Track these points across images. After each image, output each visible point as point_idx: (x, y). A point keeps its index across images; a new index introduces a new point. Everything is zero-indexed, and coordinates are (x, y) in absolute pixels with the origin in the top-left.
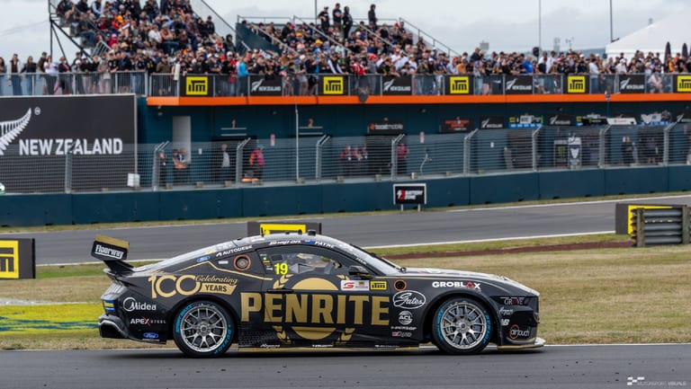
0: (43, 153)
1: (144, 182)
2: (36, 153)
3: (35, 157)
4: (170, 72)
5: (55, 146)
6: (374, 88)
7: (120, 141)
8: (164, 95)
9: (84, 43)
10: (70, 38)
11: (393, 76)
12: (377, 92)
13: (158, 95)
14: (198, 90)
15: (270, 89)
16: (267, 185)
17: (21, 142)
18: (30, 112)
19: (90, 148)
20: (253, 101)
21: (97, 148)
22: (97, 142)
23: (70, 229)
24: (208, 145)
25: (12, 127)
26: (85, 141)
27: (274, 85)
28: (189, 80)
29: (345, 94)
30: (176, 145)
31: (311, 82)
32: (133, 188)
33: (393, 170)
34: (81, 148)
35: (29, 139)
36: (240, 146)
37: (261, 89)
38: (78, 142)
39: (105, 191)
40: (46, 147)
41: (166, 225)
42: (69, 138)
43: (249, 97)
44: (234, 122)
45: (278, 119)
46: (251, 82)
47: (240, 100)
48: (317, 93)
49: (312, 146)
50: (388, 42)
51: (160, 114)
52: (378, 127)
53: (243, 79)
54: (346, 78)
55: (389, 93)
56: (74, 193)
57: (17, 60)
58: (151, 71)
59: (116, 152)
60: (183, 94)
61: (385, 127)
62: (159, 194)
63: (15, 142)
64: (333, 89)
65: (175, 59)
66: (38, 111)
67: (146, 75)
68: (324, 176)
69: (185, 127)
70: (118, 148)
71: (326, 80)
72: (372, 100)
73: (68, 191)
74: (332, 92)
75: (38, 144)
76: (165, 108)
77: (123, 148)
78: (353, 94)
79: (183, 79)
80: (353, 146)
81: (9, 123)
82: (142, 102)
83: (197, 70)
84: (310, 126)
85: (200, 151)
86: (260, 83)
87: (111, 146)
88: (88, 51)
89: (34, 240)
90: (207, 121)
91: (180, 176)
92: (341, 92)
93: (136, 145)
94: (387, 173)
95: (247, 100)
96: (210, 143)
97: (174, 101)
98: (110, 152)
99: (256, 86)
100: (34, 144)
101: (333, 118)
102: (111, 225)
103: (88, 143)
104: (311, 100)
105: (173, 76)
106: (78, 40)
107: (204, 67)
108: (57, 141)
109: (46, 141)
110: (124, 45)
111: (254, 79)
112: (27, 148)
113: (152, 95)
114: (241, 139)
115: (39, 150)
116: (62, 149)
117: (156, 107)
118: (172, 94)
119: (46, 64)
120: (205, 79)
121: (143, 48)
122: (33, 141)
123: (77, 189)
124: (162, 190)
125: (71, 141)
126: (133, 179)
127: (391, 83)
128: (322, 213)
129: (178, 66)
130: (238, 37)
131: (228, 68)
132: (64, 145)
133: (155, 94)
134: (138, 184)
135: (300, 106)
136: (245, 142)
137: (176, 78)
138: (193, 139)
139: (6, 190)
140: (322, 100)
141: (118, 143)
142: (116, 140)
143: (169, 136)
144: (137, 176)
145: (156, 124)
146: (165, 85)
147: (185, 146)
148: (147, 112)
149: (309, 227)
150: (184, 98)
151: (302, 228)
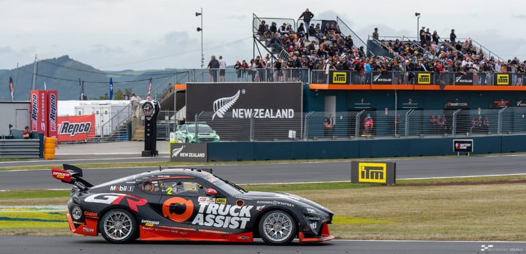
0: (246, 117)
2: (242, 117)
3: (241, 119)
4: (324, 69)
5: (254, 113)
6: (449, 80)
7: (292, 110)
8: (319, 83)
9: (274, 51)
10: (265, 47)
11: (462, 74)
12: (451, 83)
13: (316, 83)
14: (341, 81)
15: (385, 80)
16: (377, 139)
17: (234, 110)
18: (239, 92)
19: (274, 115)
20: (375, 87)
21: (278, 115)
22: (279, 111)
23: (252, 163)
25: (229, 101)
26: (272, 110)
27: (387, 78)
28: (335, 74)
29: (432, 84)
30: (326, 114)
31: (410, 77)
32: (292, 139)
33: (454, 131)
34: (269, 114)
35: (239, 108)
36: (358, 114)
37: (379, 80)
38: (267, 111)
39: (276, 141)
40: (248, 113)
41: (311, 162)
42: (262, 108)
43: (372, 85)
44: (362, 100)
45: (389, 99)
46: (373, 76)
47: (367, 87)
48: (414, 83)
49: (406, 116)
50: (461, 52)
51: (317, 94)
52: (452, 104)
53: (368, 75)
54: (432, 74)
55: (459, 84)
56: (256, 141)
58: (311, 68)
59: (290, 117)
60: (331, 82)
61: (456, 104)
62: (308, 143)
63: (230, 110)
64: (424, 81)
65: (327, 61)
66: (244, 91)
67: (309, 71)
68: (410, 134)
69: (332, 102)
70: (291, 115)
71: (420, 75)
72: (448, 87)
73: (252, 141)
74: (423, 83)
75: (243, 111)
76: (320, 91)
77: (294, 114)
78: (436, 84)
79: (331, 73)
80: (436, 115)
81: (225, 99)
82: (306, 88)
83: (339, 69)
84: (410, 103)
85: (341, 118)
86: (378, 76)
87: (287, 114)
88: (276, 55)
90: (346, 99)
92: (429, 83)
93: (302, 113)
94: (450, 132)
95: (371, 87)
96: (347, 112)
97: (325, 86)
98: (286, 117)
99: (376, 78)
100: (241, 111)
101: (424, 98)
102: (277, 161)
103: (273, 112)
104: (410, 87)
105: (325, 72)
106: (270, 49)
107: (345, 67)
108: (255, 110)
109: (248, 110)
110: (297, 52)
111: (375, 74)
112: (236, 114)
113: (313, 83)
115: (244, 115)
116: (258, 115)
117: (314, 90)
118: (325, 82)
120: (345, 74)
121: (309, 54)
122: (240, 110)
123: (259, 140)
124: (311, 140)
125: (263, 110)
126: (292, 134)
127: (460, 77)
129: (328, 66)
130: (368, 49)
131: (359, 68)
132: (260, 113)
133: (314, 82)
134: (295, 137)
136: (361, 112)
137: (327, 73)
138: (337, 110)
140: (417, 87)
141: (291, 112)
142: (290, 110)
143: (322, 108)
144: (295, 132)
145: (314, 100)
146: (321, 77)
148: (310, 93)
149: (388, 165)
150: (331, 85)
151: (384, 166)
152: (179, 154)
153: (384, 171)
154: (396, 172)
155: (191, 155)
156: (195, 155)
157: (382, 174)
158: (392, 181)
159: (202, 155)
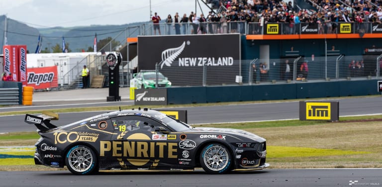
0: (191, 65)
1: (244, 80)
2: (188, 65)
3: (187, 67)
4: (259, 21)
5: (198, 61)
6: (367, 29)
7: (232, 58)
8: (255, 34)
9: (213, 6)
10: (206, 4)
11: (378, 23)
12: (369, 32)
13: (252, 34)
14: (274, 31)
15: (312, 30)
16: (310, 81)
17: (180, 59)
18: (184, 43)
19: (216, 62)
20: (303, 37)
21: (220, 62)
22: (220, 59)
23: (206, 105)
24: (279, 61)
25: (175, 52)
26: (213, 59)
27: (314, 28)
28: (269, 26)
29: (352, 32)
30: (262, 61)
31: (334, 26)
32: (238, 83)
33: (377, 73)
34: (211, 62)
35: (184, 57)
36: (296, 61)
37: (307, 30)
38: (210, 59)
39: (224, 85)
40: (193, 62)
41: (256, 103)
42: (205, 57)
43: (301, 35)
44: (292, 48)
45: (315, 46)
46: (302, 27)
47: (296, 37)
48: (337, 32)
49: (333, 60)
50: (376, 6)
51: (253, 44)
52: (370, 50)
53: (297, 25)
54: (352, 24)
55: (375, 32)
56: (208, 86)
57: (178, 16)
58: (248, 21)
59: (230, 64)
60: (265, 33)
61: (373, 50)
62: (252, 86)
63: (177, 59)
64: (346, 30)
65: (261, 15)
66: (189, 43)
67: (246, 24)
68: (340, 77)
69: (266, 51)
70: (231, 63)
71: (342, 25)
72: (366, 36)
73: (204, 85)
74: (345, 32)
75: (189, 60)
76: (256, 41)
77: (234, 62)
78: (356, 33)
79: (265, 26)
80: (356, 61)
82: (243, 38)
83: (271, 21)
84: (333, 50)
85: (274, 64)
86: (306, 27)
87: (227, 61)
88: (215, 11)
89: (186, 111)
90: (278, 48)
91: (264, 77)
92: (350, 32)
93: (240, 60)
94: (374, 75)
95: (299, 36)
96: (279, 59)
97: (260, 37)
98: (227, 64)
99: (304, 29)
100: (187, 60)
101: (345, 46)
102: (227, 103)
103: (215, 59)
104: (333, 36)
105: (260, 24)
106: (210, 5)
107: (276, 19)
108: (199, 59)
109: (193, 59)
110: (234, 7)
111: (303, 25)
112: (183, 62)
113: (249, 34)
114: (296, 57)
115: (189, 63)
116: (202, 63)
117: (251, 40)
118: (260, 33)
119: (193, 18)
120: (277, 25)
121: (244, 9)
122: (186, 59)
123: (210, 84)
124: (254, 84)
125: (206, 58)
126: (239, 79)
127: (377, 26)
128: (339, 96)
129: (262, 19)
130: (294, 3)
131: (289, 19)
132: (202, 61)
133: (250, 33)
134: (241, 81)
135: (328, 40)
136: (298, 59)
137: (262, 25)
138: (271, 57)
139: (172, 85)
140: (340, 36)
141: (231, 60)
142: (230, 58)
143: (257, 55)
144: (241, 77)
145: (251, 49)
146: (256, 29)
147: (267, 61)
148: (246, 43)
149: (332, 104)
150: (266, 36)
151: (329, 105)
152: (142, 99)
153: (329, 110)
154: (340, 110)
155: (153, 99)
156: (156, 99)
157: (327, 112)
158: (335, 118)
159: (163, 99)
